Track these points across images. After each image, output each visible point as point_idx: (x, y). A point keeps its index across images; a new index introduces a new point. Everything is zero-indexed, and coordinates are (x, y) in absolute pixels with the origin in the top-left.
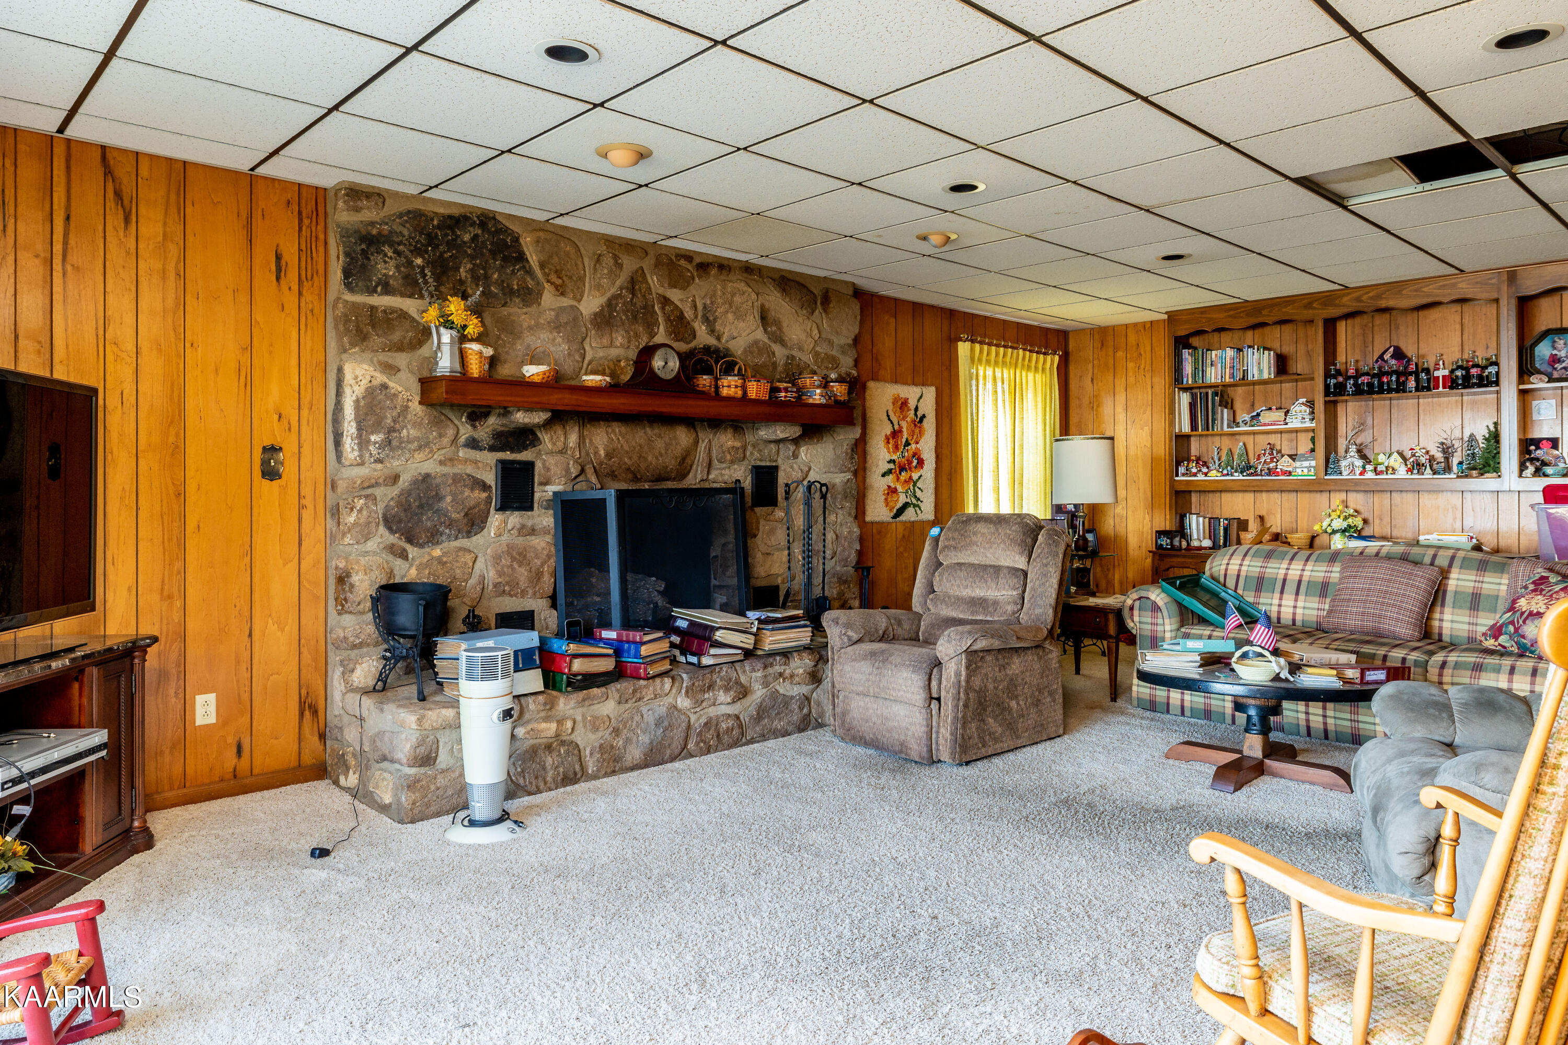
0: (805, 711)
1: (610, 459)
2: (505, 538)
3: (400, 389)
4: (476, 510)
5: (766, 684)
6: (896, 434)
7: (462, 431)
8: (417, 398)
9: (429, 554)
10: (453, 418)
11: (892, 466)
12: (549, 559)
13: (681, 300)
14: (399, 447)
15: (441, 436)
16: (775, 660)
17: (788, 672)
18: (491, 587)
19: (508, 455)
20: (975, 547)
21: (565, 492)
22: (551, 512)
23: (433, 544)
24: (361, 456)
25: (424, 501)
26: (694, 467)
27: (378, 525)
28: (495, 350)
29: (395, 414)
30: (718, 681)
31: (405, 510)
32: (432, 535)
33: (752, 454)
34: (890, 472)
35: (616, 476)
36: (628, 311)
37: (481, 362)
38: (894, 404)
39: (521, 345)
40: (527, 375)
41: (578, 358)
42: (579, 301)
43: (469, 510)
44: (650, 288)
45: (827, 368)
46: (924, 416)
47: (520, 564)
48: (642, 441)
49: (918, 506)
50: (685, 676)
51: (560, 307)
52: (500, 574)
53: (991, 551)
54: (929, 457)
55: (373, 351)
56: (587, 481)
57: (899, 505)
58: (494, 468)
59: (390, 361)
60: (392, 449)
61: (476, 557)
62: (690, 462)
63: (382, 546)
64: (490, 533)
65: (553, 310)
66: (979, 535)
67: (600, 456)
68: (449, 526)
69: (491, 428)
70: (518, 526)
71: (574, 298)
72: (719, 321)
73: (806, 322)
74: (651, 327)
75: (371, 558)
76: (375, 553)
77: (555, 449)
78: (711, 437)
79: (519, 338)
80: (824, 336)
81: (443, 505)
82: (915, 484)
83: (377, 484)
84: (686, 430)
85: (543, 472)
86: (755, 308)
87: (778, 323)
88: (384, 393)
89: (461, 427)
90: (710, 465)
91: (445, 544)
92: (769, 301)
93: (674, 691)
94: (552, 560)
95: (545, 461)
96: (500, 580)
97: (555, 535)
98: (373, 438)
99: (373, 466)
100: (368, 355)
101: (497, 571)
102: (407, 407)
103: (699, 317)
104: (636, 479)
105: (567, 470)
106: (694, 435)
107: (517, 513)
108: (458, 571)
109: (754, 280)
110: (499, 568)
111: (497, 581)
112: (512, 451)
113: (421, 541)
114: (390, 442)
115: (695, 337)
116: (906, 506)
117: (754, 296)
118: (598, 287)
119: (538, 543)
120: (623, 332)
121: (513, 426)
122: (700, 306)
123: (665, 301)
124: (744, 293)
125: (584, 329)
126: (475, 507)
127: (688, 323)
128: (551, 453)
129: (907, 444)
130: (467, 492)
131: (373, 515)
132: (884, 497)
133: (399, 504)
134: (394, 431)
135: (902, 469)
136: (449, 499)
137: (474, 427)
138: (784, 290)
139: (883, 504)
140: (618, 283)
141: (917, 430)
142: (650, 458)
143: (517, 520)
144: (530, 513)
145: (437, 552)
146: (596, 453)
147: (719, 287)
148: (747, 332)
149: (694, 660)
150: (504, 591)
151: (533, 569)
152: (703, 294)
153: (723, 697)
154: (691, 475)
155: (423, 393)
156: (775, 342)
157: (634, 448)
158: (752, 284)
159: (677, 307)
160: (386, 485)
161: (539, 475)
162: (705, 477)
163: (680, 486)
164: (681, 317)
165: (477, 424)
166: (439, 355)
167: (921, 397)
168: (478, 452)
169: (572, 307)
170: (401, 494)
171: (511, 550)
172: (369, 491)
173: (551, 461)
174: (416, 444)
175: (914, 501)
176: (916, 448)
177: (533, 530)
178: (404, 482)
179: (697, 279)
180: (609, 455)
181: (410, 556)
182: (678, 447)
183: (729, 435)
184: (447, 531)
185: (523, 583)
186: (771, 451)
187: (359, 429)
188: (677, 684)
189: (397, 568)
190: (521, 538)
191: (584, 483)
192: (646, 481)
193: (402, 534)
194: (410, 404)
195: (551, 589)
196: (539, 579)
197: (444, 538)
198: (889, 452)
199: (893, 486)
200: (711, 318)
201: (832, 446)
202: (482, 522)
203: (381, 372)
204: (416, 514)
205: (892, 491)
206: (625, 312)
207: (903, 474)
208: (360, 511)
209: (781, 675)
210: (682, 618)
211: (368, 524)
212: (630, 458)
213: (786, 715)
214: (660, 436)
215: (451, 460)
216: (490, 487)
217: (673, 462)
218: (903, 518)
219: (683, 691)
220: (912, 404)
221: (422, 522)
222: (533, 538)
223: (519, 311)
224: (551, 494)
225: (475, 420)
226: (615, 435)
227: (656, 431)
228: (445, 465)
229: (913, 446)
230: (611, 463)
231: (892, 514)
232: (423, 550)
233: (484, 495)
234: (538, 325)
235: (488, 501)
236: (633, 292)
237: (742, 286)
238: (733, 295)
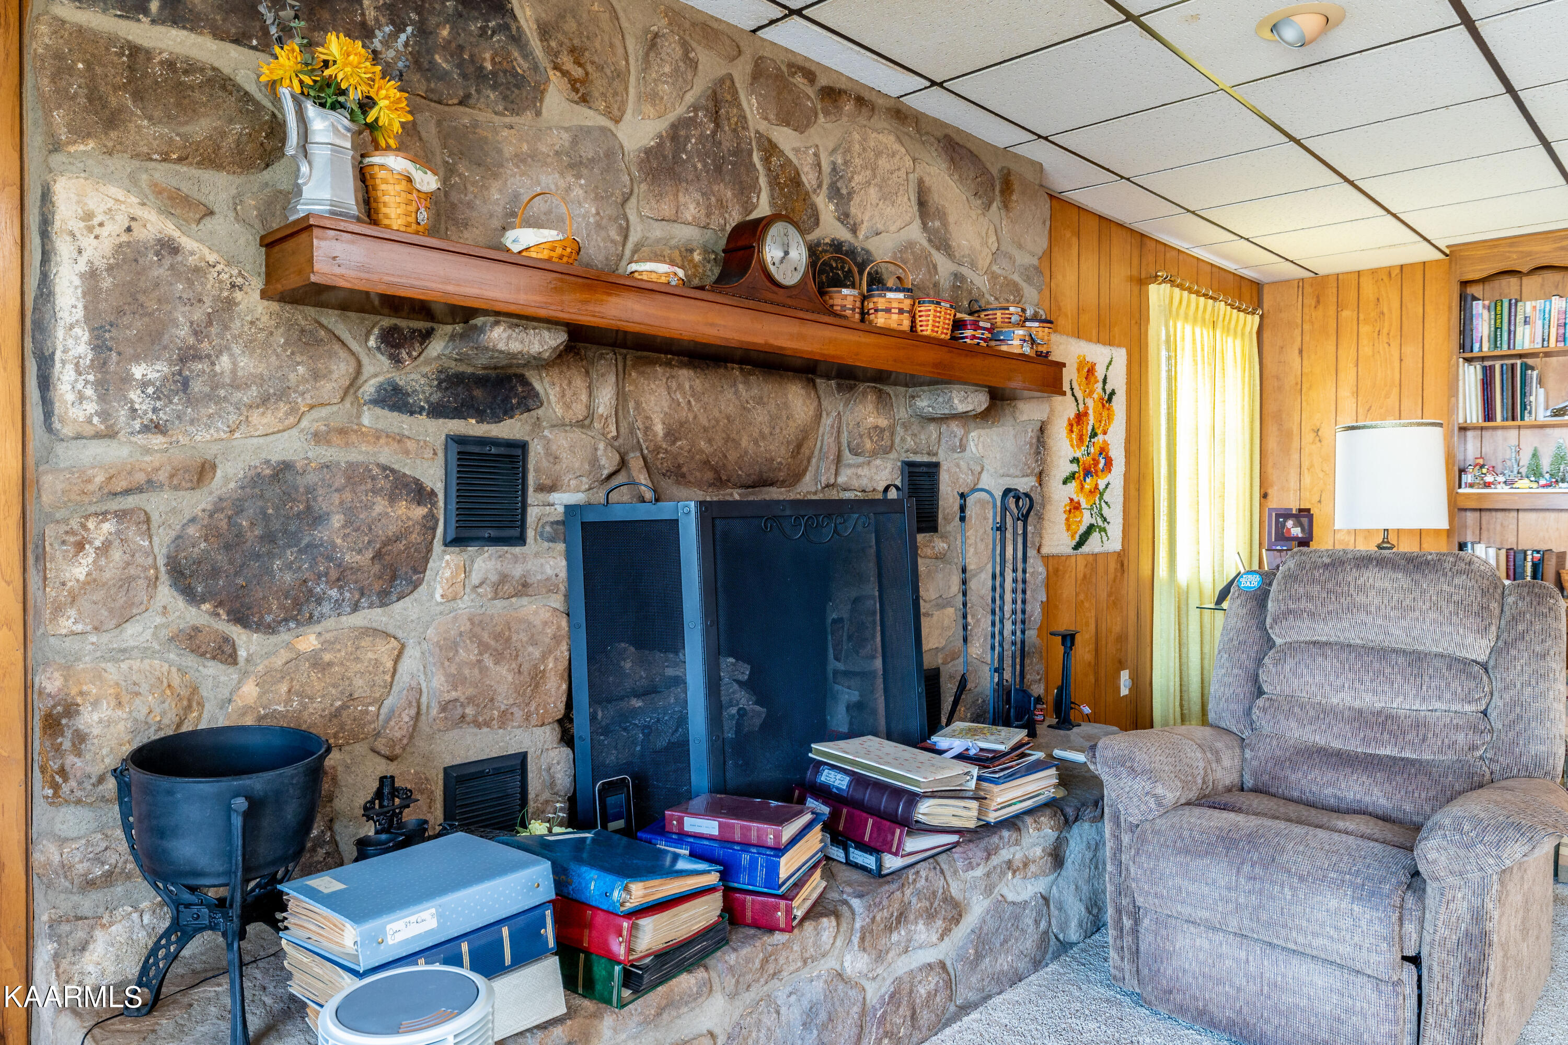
0: (1043, 925)
1: (674, 443)
2: (466, 604)
3: (212, 258)
4: (401, 546)
5: (989, 890)
6: (1080, 417)
7: (368, 368)
8: (257, 283)
9: (288, 646)
10: (346, 336)
11: (1074, 467)
12: (558, 643)
13: (796, 150)
14: (209, 397)
15: (316, 376)
16: (1001, 838)
17: (1019, 856)
18: (434, 712)
19: (471, 427)
20: (1363, 616)
21: (588, 506)
22: (561, 547)
23: (299, 624)
24: (104, 415)
25: (276, 525)
26: (814, 461)
27: (153, 583)
28: (445, 181)
29: (198, 315)
30: (914, 900)
31: (228, 547)
32: (298, 604)
33: (903, 440)
34: (1072, 476)
35: (683, 476)
36: (707, 155)
37: (408, 203)
38: (1078, 370)
39: (500, 191)
40: (515, 248)
41: (614, 234)
42: (617, 121)
43: (385, 544)
44: (745, 117)
45: (1008, 301)
46: (1113, 393)
47: (498, 657)
48: (731, 410)
49: (1104, 530)
50: (856, 903)
51: (581, 128)
52: (455, 681)
53: (1404, 623)
54: (1117, 453)
55: (136, 156)
56: (632, 483)
57: (1083, 528)
58: (441, 454)
59: (186, 188)
60: (191, 401)
61: (403, 647)
62: (807, 452)
63: (165, 633)
64: (432, 596)
65: (567, 129)
66: (1372, 593)
67: (655, 435)
68: (339, 582)
69: (434, 366)
70: (494, 578)
71: (608, 113)
72: (856, 199)
73: (981, 219)
74: (745, 189)
75: (136, 664)
76: (146, 652)
77: (569, 416)
78: (841, 408)
79: (496, 176)
80: (1002, 248)
81: (321, 534)
82: (1101, 494)
83: (150, 485)
84: (803, 392)
85: (545, 464)
86: (911, 183)
87: (942, 215)
88: (167, 262)
89: (365, 360)
90: (839, 459)
91: (330, 623)
92: (929, 174)
93: (839, 943)
94: (564, 647)
95: (549, 441)
96: (454, 694)
97: (567, 597)
98: (138, 371)
99: (140, 439)
100: (121, 164)
101: (448, 676)
102: (230, 303)
103: (825, 187)
104: (720, 482)
105: (594, 462)
106: (816, 403)
107: (492, 550)
108: (359, 682)
109: (908, 134)
110: (453, 670)
111: (447, 697)
112: (481, 417)
113: (269, 619)
114: (185, 384)
115: (817, 223)
116: (1091, 529)
117: (909, 163)
118: (653, 97)
119: (536, 613)
120: (698, 196)
121: (483, 360)
122: (826, 167)
123: (770, 149)
124: (893, 155)
125: (626, 178)
126: (397, 539)
127: (807, 193)
128: (561, 425)
129: (1094, 435)
130: (380, 505)
131: (140, 559)
132: (1064, 516)
133: (211, 531)
134: (197, 357)
135: (1087, 473)
136: (337, 521)
137: (396, 360)
138: (952, 160)
139: (1063, 527)
140: (690, 98)
141: (1105, 414)
142: (744, 443)
143: (490, 565)
144: (517, 550)
145: (309, 641)
146: (647, 429)
147: (856, 136)
148: (899, 224)
149: (869, 861)
150: (463, 717)
151: (525, 668)
152: (831, 146)
153: (922, 932)
154: (808, 477)
155: (271, 273)
156: (938, 249)
157: (717, 421)
158: (905, 139)
159: (789, 161)
160: (176, 488)
161: (537, 470)
162: (832, 481)
163: (792, 496)
164: (796, 181)
165: (404, 355)
166: (304, 168)
167: (1110, 363)
168: (405, 417)
169: (603, 130)
170: (217, 508)
171: (477, 630)
172: (130, 502)
173: (562, 441)
174: (254, 391)
175: (1100, 523)
176: (1104, 441)
177: (525, 585)
178: (227, 480)
179: (821, 116)
180: (672, 435)
181: (242, 653)
182: (791, 423)
183: (870, 407)
184: (334, 593)
185: (504, 696)
186: (929, 437)
187: (100, 346)
188: (844, 927)
189: (210, 683)
190: (499, 603)
191: (624, 489)
192: (735, 486)
193: (220, 604)
194: (238, 295)
195: (561, 706)
196: (537, 686)
197: (326, 608)
198: (1072, 446)
199: (1076, 500)
200: (844, 191)
201: (1012, 432)
202: (415, 571)
203: (160, 211)
204: (258, 556)
205: (1075, 507)
206: (703, 156)
207: (1088, 480)
208: (104, 549)
209: (1009, 863)
210: (833, 767)
211: (127, 582)
212: (710, 441)
213: (1017, 940)
214: (760, 401)
215: (342, 432)
216: (433, 493)
217: (783, 451)
218: (1085, 549)
219: (856, 940)
220: (1100, 373)
221: (271, 573)
222: (525, 600)
223: (496, 119)
224: (561, 509)
225: (398, 346)
226: (684, 395)
227: (755, 391)
228: (329, 443)
229: (1100, 438)
230: (674, 449)
231: (1074, 543)
232: (273, 639)
233: (419, 512)
234: (533, 155)
235: (429, 524)
236: (716, 117)
237: (889, 140)
238: (878, 154)
